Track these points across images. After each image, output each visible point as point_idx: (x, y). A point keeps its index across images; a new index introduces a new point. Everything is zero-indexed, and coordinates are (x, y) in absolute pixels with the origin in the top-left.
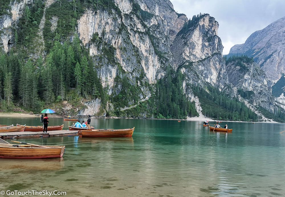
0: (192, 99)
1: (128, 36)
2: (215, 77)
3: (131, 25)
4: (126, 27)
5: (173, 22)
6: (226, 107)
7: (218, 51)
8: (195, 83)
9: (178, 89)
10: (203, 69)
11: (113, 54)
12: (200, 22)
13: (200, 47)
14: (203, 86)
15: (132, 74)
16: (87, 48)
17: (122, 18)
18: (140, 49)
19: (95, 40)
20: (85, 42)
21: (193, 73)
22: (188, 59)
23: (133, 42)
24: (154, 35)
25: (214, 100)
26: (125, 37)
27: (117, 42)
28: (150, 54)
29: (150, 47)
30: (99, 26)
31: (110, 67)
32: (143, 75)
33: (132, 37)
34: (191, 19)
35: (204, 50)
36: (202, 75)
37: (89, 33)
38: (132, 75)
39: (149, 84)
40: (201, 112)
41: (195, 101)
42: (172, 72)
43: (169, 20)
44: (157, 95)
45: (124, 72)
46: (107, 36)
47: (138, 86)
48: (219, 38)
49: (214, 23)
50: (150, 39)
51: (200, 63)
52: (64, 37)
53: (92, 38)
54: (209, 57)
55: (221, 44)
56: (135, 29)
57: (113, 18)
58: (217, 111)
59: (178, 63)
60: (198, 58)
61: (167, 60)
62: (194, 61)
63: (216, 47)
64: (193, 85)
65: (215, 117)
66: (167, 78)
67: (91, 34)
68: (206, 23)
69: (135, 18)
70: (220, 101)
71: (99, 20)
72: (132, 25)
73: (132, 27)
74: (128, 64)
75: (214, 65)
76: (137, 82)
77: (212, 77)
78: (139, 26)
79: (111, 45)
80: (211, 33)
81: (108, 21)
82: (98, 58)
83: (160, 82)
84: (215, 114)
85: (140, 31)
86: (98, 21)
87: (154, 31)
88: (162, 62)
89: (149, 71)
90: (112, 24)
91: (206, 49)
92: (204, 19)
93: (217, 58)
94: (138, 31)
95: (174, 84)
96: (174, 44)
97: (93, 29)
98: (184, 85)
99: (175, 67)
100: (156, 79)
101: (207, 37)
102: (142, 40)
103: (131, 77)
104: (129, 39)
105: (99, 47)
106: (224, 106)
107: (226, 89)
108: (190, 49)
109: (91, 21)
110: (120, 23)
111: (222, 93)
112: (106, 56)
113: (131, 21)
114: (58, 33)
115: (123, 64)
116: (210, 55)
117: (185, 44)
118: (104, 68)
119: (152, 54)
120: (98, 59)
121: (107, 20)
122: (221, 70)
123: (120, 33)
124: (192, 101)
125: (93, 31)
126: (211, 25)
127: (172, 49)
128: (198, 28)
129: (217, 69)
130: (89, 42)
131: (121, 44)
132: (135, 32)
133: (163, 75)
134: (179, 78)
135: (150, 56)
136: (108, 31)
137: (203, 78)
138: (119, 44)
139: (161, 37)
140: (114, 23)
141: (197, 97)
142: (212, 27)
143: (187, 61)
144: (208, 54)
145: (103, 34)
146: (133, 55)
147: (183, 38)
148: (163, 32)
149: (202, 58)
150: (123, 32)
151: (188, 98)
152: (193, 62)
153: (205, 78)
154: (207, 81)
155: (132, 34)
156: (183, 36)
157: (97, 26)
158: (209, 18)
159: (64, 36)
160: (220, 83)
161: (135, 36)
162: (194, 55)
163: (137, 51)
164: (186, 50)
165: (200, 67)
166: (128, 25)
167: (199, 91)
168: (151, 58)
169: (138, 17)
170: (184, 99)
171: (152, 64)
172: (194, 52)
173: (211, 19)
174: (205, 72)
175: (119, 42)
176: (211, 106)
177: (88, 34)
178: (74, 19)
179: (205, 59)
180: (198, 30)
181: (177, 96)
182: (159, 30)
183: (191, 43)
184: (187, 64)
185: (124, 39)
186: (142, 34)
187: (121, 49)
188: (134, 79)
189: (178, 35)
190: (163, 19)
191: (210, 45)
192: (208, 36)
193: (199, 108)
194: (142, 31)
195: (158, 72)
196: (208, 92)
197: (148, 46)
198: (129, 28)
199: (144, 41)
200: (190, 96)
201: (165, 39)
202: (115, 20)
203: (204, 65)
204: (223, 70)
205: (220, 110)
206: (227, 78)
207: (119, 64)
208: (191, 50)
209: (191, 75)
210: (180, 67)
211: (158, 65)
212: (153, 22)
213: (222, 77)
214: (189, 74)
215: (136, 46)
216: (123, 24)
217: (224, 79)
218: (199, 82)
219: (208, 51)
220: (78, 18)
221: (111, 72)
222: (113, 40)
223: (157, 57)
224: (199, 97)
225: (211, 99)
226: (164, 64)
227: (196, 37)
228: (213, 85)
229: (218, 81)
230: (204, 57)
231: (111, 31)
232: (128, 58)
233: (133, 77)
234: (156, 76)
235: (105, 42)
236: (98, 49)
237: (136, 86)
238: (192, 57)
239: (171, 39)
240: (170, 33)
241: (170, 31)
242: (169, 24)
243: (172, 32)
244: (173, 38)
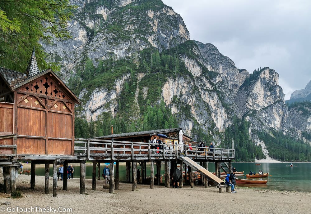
0: (258, 143)
1: (200, 94)
2: (278, 122)
3: (201, 85)
4: (198, 87)
5: (235, 77)
6: (291, 150)
7: (280, 99)
8: (259, 129)
9: (245, 135)
10: (266, 116)
11: (189, 110)
12: (261, 75)
13: (262, 97)
14: (267, 131)
15: (204, 125)
16: (169, 108)
17: (194, 81)
18: (209, 104)
19: (176, 101)
20: (168, 104)
21: (257, 120)
22: (251, 108)
23: (203, 99)
24: (220, 90)
25: (280, 143)
26: (198, 96)
27: (192, 101)
28: (218, 107)
29: (218, 101)
30: (177, 89)
31: (187, 121)
32: (214, 125)
33: (203, 95)
34: (252, 73)
35: (266, 99)
36: (266, 121)
37: (170, 96)
38: (204, 126)
39: (219, 133)
40: (268, 154)
41: (261, 145)
42: (238, 121)
43: (232, 76)
44: (226, 142)
45: (198, 124)
46: (184, 97)
47: (210, 135)
48: (280, 87)
49: (274, 75)
50: (218, 95)
51: (263, 111)
52: (153, 102)
53: (172, 100)
54: (271, 105)
55: (282, 92)
56: (205, 88)
57: (188, 82)
58: (283, 154)
59: (242, 113)
60: (261, 107)
61: (233, 111)
62: (257, 109)
63: (278, 95)
64: (258, 131)
65: (282, 159)
66: (234, 125)
67: (172, 97)
68: (267, 75)
69: (204, 79)
70: (285, 144)
71: (177, 85)
72: (202, 85)
73: (203, 87)
74: (201, 118)
75: (277, 111)
76: (209, 132)
77: (275, 122)
78: (208, 85)
79: (187, 103)
80: (272, 84)
81: (184, 85)
82: (178, 115)
83: (228, 130)
84: (281, 155)
85: (209, 89)
86: (176, 86)
87: (220, 87)
88: (228, 113)
89: (218, 121)
90: (187, 86)
91: (268, 98)
92: (264, 72)
93: (279, 105)
94: (208, 90)
95: (240, 130)
96: (237, 96)
97: (173, 93)
98: (250, 131)
99: (240, 116)
100: (224, 127)
101: (268, 87)
102: (211, 96)
103: (204, 128)
104: (201, 97)
105: (178, 106)
106: (290, 148)
107: (290, 132)
108: (253, 99)
109: (171, 87)
110: (193, 85)
111: (287, 137)
112: (184, 113)
113: (201, 82)
114: (149, 100)
115: (197, 118)
116: (272, 103)
117: (248, 95)
118: (182, 123)
119: (220, 107)
120: (178, 116)
121: (183, 84)
122: (284, 115)
123: (193, 93)
124: (258, 145)
125: (173, 94)
126: (271, 77)
127: (236, 101)
128: (259, 81)
129: (280, 115)
130: (171, 103)
131: (194, 102)
132: (205, 91)
133: (230, 124)
134: (245, 126)
135: (219, 109)
136: (185, 93)
137: (267, 124)
138: (193, 102)
139: (226, 92)
140: (188, 86)
141: (262, 141)
142: (273, 78)
143: (251, 110)
144: (270, 102)
145: (181, 95)
146: (205, 110)
147: (245, 90)
148: (227, 87)
149: (265, 107)
150: (196, 92)
151: (254, 142)
152: (256, 111)
153: (268, 123)
154: (271, 126)
155: (202, 92)
156: (245, 88)
157: (176, 90)
158: (270, 71)
159: (153, 101)
160: (284, 128)
161: (205, 94)
162: (257, 105)
163: (208, 106)
164: (249, 101)
165: (263, 114)
166: (199, 86)
167: (264, 136)
168: (219, 111)
169: (207, 78)
170: (251, 144)
171: (220, 116)
172: (257, 101)
173: (271, 71)
174: (269, 118)
175: (193, 100)
176: (277, 149)
177: (169, 97)
178: (160, 87)
179: (267, 107)
180: (260, 82)
181: (244, 141)
182: (224, 86)
183: (253, 94)
184: (251, 112)
185: (197, 98)
186: (211, 91)
187: (195, 106)
188: (207, 129)
189: (241, 88)
190: (226, 76)
191: (271, 94)
192: (270, 86)
193: (265, 152)
194: (211, 89)
195: (225, 122)
196: (273, 136)
197: (216, 101)
198: (200, 88)
199: (212, 97)
200: (256, 140)
201: (229, 93)
202: (189, 83)
203: (267, 112)
204: (286, 115)
205: (286, 152)
206: (290, 123)
207: (194, 118)
208: (254, 100)
209: (255, 122)
210: (244, 116)
211: (225, 116)
212: (219, 79)
213: (285, 121)
214: (254, 121)
215: (206, 102)
216: (195, 86)
217: (287, 123)
218: (264, 127)
219: (270, 100)
220: (162, 86)
221: (188, 125)
222: (188, 99)
223: (224, 109)
224: (264, 141)
225: (276, 142)
226: (231, 114)
227: (258, 88)
228: (277, 129)
229: (281, 125)
230: (266, 105)
231: (186, 92)
232: (201, 113)
233: (205, 128)
234: (224, 125)
235: (182, 102)
236: (178, 108)
237: (208, 135)
238: (255, 106)
239: (234, 92)
240: (233, 87)
241: (233, 85)
242: (232, 79)
243: (235, 86)
244: (236, 91)
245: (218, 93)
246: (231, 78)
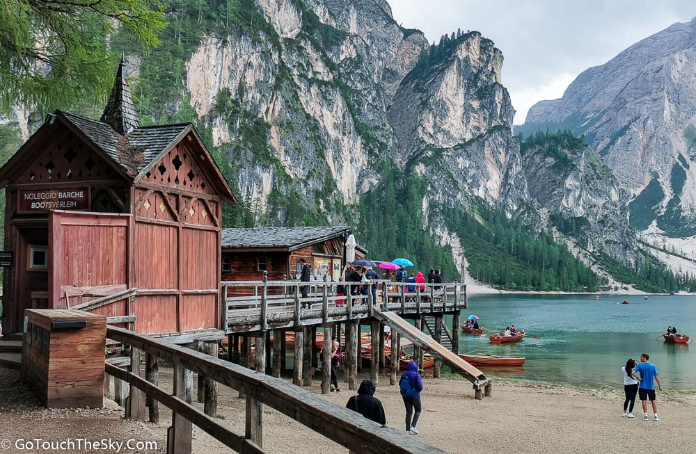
0: (444, 239)
1: (296, 92)
2: (495, 185)
3: (300, 64)
4: (289, 70)
5: (392, 51)
6: (524, 259)
7: (502, 121)
8: (448, 200)
9: (411, 216)
10: (467, 166)
11: (264, 137)
12: (459, 51)
13: (460, 112)
14: (467, 206)
15: (306, 184)
16: (206, 126)
17: (280, 51)
18: (321, 122)
19: (226, 105)
20: (202, 112)
21: (444, 176)
22: (431, 141)
23: (304, 106)
24: (349, 84)
25: (497, 241)
26: (289, 96)
27: (272, 109)
28: (344, 134)
29: (344, 116)
30: (232, 72)
31: (258, 169)
32: (330, 185)
33: (303, 95)
34: (437, 43)
35: (468, 118)
36: (465, 180)
37: (209, 90)
38: (305, 186)
39: (344, 207)
40: (468, 270)
41: (452, 245)
42: (395, 175)
43: (383, 45)
44: (362, 232)
45: (288, 179)
46: (250, 96)
47: (319, 211)
48: (505, 90)
49: (492, 54)
50: (345, 98)
51: (460, 151)
52: (156, 105)
53: (215, 103)
54: (481, 136)
55: (510, 104)
56: (310, 75)
57: (263, 52)
58: (505, 270)
59: (406, 153)
60: (454, 139)
61: (383, 147)
62: (445, 146)
63: (499, 112)
64: (444, 205)
65: (500, 283)
66: (383, 189)
67: (214, 92)
68: (472, 53)
69: (309, 49)
70: (510, 244)
71: (230, 57)
72: (303, 66)
73: (304, 69)
74: (296, 161)
75: (494, 154)
76: (318, 203)
77: (489, 184)
78: (320, 67)
79: (260, 116)
80: (485, 78)
81: (251, 59)
82: (231, 150)
83: (368, 199)
84: (499, 274)
85: (320, 78)
86: (227, 62)
87: (349, 74)
88: (371, 152)
89: (344, 174)
90: (260, 66)
91: (474, 117)
92: (468, 45)
93: (500, 139)
94: (318, 79)
95: (401, 203)
96: (395, 104)
97: (218, 80)
98: (425, 205)
99: (400, 161)
100: (357, 192)
101: (476, 87)
102: (326, 100)
103: (304, 192)
104: (298, 99)
105: (232, 123)
106: (520, 255)
107: (523, 213)
108: (435, 117)
109: (213, 62)
110: (277, 63)
111: (515, 224)
112: (250, 145)
113: (299, 55)
114: (145, 96)
115: (285, 161)
116: (483, 131)
117: (425, 104)
118: (244, 173)
119: (350, 133)
120: (231, 152)
121: (249, 58)
122: (509, 167)
123: (277, 87)
124: (443, 243)
125: (217, 84)
126: (485, 59)
127: (391, 118)
128: (455, 67)
129: (501, 166)
130: (211, 111)
131: (280, 112)
132: (311, 82)
133: (375, 182)
134: (413, 190)
135: (346, 139)
136: (252, 83)
137: (467, 187)
138: (276, 114)
139: (365, 89)
140: (264, 64)
141: (454, 234)
142: (488, 62)
143: (429, 147)
144: (478, 129)
145: (241, 90)
146: (307, 138)
147: (418, 89)
148: (370, 76)
149: (464, 140)
150: (285, 84)
151: (433, 236)
152: (443, 150)
153: (471, 186)
154: (476, 194)
155: (303, 86)
156: (417, 85)
157: (226, 73)
158: (481, 42)
159: (158, 101)
160: (509, 200)
161: (309, 91)
162: (446, 133)
163: (315, 128)
164: (426, 120)
165: (460, 160)
166: (294, 66)
167: (459, 220)
168: (347, 143)
169: (316, 47)
170: (427, 239)
171: (349, 158)
172: (446, 123)
173: (486, 44)
174: (472, 172)
175: (276, 108)
176: (490, 258)
177: (207, 94)
178: (179, 61)
179: (471, 141)
180: (455, 70)
181: (410, 233)
182: (360, 71)
183: (437, 104)
184: (430, 153)
185: (287, 102)
186: (326, 86)
187: (281, 125)
188: (312, 195)
189: (404, 82)
190: (368, 42)
191: (482, 107)
192: (479, 84)
193: (459, 260)
194: (326, 79)
195: (362, 176)
196: (480, 221)
197: (340, 114)
198: (295, 72)
199: (330, 103)
200: (438, 231)
201: (374, 93)
202: (266, 55)
203: (469, 156)
204: (514, 167)
205: (511, 264)
206: (524, 187)
207: (276, 160)
208: (438, 119)
209: (438, 180)
210: (412, 162)
211: (362, 159)
212: (347, 51)
213: (513, 183)
214: (435, 177)
215: (312, 115)
216: (282, 65)
217: (517, 188)
218: (459, 196)
219: (478, 122)
220: (186, 58)
221: (261, 181)
222: (262, 105)
223: (359, 141)
224: (460, 235)
225: (487, 238)
226: (376, 156)
227: (451, 88)
228: (492, 204)
229: (502, 194)
230: (468, 137)
231: (257, 82)
232: (298, 147)
233: (308, 192)
234: (359, 185)
235: (245, 111)
236: (231, 129)
237: (315, 212)
238: (440, 136)
239: (388, 92)
240: (384, 78)
241: (386, 71)
242: (382, 54)
243: (389, 74)
244: (392, 88)
245: (346, 91)
246: (379, 51)
